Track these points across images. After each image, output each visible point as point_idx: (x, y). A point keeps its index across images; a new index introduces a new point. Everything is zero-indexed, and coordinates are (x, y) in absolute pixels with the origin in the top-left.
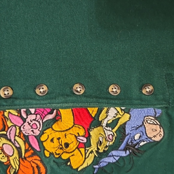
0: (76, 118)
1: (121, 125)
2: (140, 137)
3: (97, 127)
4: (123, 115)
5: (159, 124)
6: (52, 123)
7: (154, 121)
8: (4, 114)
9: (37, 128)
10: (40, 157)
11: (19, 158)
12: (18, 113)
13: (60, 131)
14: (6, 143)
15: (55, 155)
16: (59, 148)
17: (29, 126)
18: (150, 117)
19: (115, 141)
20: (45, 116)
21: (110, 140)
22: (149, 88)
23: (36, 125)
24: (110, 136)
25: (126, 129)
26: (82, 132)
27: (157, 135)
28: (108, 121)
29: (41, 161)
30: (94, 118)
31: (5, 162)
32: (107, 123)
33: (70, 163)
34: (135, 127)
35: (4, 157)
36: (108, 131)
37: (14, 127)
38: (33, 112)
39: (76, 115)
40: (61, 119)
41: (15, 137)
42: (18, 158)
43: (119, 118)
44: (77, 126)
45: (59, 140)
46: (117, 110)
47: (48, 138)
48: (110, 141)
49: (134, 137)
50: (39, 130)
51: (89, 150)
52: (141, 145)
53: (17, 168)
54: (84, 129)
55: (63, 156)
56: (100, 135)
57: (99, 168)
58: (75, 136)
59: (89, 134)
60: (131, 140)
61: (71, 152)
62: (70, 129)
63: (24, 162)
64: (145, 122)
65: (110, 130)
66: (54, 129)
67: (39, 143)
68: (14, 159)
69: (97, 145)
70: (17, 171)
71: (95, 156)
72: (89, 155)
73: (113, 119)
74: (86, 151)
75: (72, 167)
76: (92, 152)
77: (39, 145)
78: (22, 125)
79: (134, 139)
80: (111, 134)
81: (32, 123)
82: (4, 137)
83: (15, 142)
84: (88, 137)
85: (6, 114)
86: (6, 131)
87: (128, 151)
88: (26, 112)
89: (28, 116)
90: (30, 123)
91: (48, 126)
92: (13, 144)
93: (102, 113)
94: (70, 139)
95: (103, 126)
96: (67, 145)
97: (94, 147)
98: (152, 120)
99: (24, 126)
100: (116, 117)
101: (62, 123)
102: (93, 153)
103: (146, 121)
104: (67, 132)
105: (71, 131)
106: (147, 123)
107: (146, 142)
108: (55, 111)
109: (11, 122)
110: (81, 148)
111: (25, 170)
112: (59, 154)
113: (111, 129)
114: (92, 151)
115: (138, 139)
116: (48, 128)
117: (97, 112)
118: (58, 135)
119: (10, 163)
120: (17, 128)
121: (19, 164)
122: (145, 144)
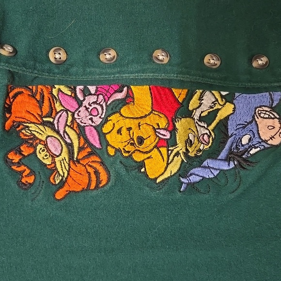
0: (155, 100)
1: (221, 121)
2: (250, 140)
3: (186, 117)
4: (223, 106)
5: (278, 117)
6: (120, 106)
7: (271, 113)
8: (52, 91)
9: (98, 114)
10: (100, 158)
11: (69, 160)
12: (72, 93)
13: (131, 118)
14: (51, 135)
15: (123, 152)
16: (129, 143)
17: (86, 112)
18: (263, 107)
19: (212, 144)
20: (111, 96)
21: (205, 141)
22: (262, 60)
23: (97, 110)
24: (206, 136)
25: (229, 127)
26: (163, 123)
27: (275, 135)
28: (202, 112)
29: (102, 163)
30: (181, 104)
31: (49, 165)
32: (200, 115)
33: (145, 170)
34: (242, 124)
35: (47, 157)
36: (202, 129)
37: (65, 113)
38: (93, 92)
39: (155, 97)
40: (134, 101)
41: (65, 127)
42: (67, 160)
43: (218, 110)
44: (156, 113)
45: (129, 131)
46: (214, 96)
47: (113, 128)
48: (205, 143)
49: (241, 141)
50: (100, 117)
51: (173, 150)
52: (252, 153)
53: (66, 175)
54: (167, 118)
55: (134, 156)
56: (190, 131)
57: (188, 184)
58: (154, 128)
59: (174, 126)
60: (237, 145)
61: (147, 152)
62: (146, 116)
63: (76, 166)
64: (257, 116)
65: (204, 127)
66: (123, 115)
67: (99, 136)
68: (62, 161)
69: (186, 145)
70: (64, 179)
71: (183, 161)
72: (173, 159)
73: (209, 111)
74: (170, 152)
75: (148, 176)
76: (177, 154)
77: (100, 139)
78: (76, 111)
79: (241, 143)
80: (207, 134)
81: (91, 108)
82: (49, 127)
83: (64, 136)
84: (173, 130)
85: (55, 92)
86: (52, 118)
87: (232, 163)
88: (82, 91)
89: (86, 98)
90: (89, 108)
91: (114, 110)
92: (62, 138)
93: (193, 99)
94: (146, 132)
95: (194, 119)
96: (141, 140)
97: (180, 147)
98: (267, 113)
99: (79, 111)
100: (213, 108)
101: (134, 106)
102: (179, 157)
103: (258, 113)
104: (141, 120)
105: (147, 120)
106: (259, 118)
107: (259, 149)
108: (125, 89)
109: (62, 105)
110: (163, 146)
111: (77, 177)
112: (128, 152)
113: (206, 126)
114: (178, 152)
115: (247, 144)
116: (114, 113)
117: (186, 96)
118: (128, 123)
119: (55, 166)
120: (70, 114)
121: (69, 169)
122: (258, 151)
